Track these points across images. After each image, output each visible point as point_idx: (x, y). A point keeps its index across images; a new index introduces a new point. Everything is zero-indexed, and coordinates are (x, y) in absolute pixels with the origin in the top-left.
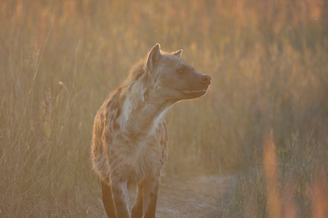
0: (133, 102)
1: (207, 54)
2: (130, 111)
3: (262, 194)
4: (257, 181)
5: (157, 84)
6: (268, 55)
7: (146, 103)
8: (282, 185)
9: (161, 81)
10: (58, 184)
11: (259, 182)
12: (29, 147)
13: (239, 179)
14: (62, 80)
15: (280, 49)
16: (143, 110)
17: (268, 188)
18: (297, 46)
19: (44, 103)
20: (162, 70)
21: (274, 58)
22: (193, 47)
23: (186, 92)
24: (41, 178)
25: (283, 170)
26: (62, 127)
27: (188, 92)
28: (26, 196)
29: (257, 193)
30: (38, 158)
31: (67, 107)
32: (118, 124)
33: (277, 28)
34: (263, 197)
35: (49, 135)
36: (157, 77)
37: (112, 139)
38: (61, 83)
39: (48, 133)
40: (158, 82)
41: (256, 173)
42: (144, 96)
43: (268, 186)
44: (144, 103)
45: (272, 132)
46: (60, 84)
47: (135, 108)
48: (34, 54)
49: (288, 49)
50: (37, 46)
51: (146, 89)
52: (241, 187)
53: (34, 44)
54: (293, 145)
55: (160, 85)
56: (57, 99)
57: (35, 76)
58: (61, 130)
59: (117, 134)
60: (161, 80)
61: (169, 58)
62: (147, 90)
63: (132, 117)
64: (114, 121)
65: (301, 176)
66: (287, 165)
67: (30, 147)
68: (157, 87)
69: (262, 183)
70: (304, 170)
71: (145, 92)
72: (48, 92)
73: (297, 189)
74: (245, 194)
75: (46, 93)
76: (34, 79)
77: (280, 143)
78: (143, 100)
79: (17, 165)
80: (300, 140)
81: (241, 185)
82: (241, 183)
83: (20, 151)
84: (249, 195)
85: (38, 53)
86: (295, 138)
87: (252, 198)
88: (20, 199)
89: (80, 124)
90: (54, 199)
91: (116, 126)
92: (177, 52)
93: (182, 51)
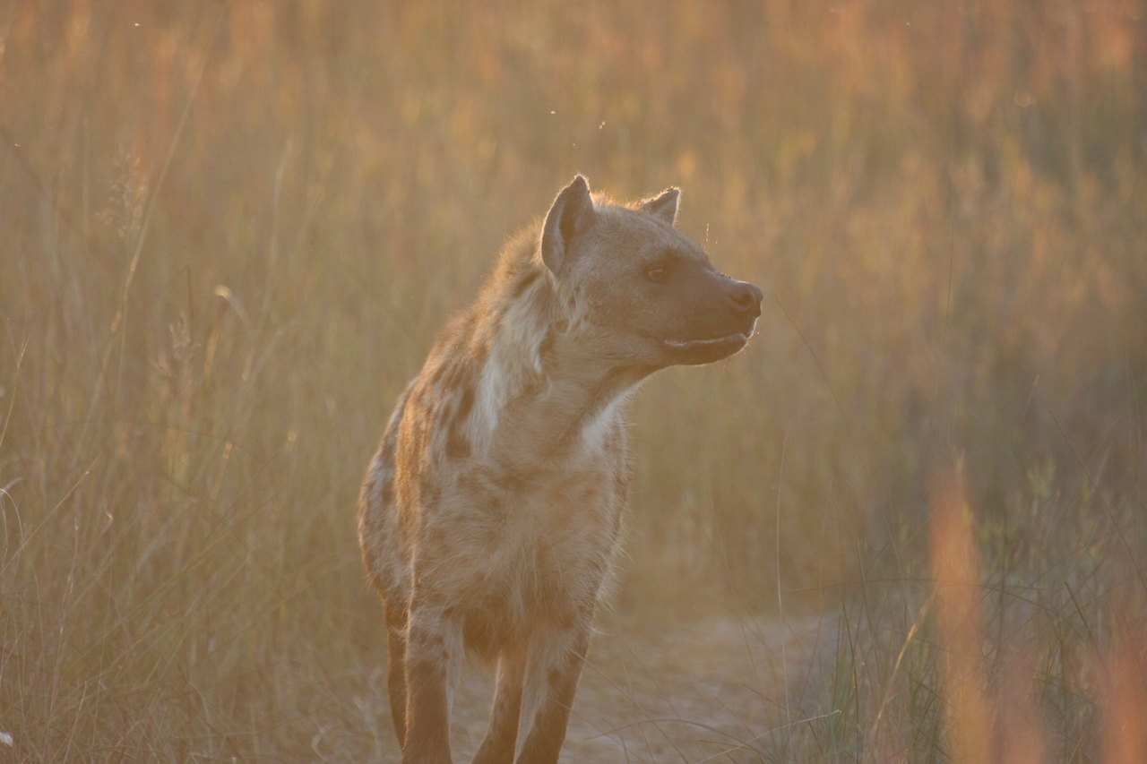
0: (509, 370)
2: (501, 403)
3: (926, 682)
4: (909, 638)
5: (576, 316)
6: (950, 194)
7: (548, 379)
8: (995, 651)
9: (589, 304)
10: (212, 646)
11: (916, 642)
12: (110, 516)
13: (846, 630)
14: (227, 283)
15: (991, 174)
16: (543, 398)
17: (948, 662)
18: (1050, 163)
19: (163, 364)
20: (594, 268)
21: (968, 207)
22: (687, 165)
23: (675, 344)
24: (152, 626)
25: (1001, 597)
26: (229, 446)
27: (682, 345)
28: (101, 688)
29: (907, 679)
30: (144, 557)
31: (245, 376)
32: (463, 439)
33: (980, 102)
34: (931, 692)
35: (180, 475)
36: (578, 290)
37: (439, 491)
38: (223, 292)
39: (180, 466)
40: (581, 307)
41: (906, 609)
42: (542, 356)
43: (948, 654)
44: (544, 378)
45: (960, 466)
46: (221, 297)
47: (516, 392)
48: (130, 191)
49: (1019, 175)
50: (138, 161)
51: (545, 330)
52: (853, 658)
53: (128, 156)
54: (1035, 512)
55: (586, 318)
56: (212, 349)
57: (133, 267)
58: (226, 457)
59: (456, 476)
60: (591, 303)
61: (619, 225)
62: (548, 333)
63: (508, 420)
64: (452, 429)
65: (1061, 619)
66: (1012, 580)
67: (115, 515)
68: (578, 324)
70: (1073, 597)
71: (542, 343)
72: (179, 323)
73: (1050, 663)
74: (867, 682)
75: (172, 328)
76: (129, 279)
77: (990, 504)
78: (537, 366)
79: (69, 579)
80: (1059, 494)
81: (853, 651)
82: (853, 643)
83: (81, 531)
84: (879, 686)
85: (142, 188)
86: (1042, 486)
87: (892, 697)
88: (80, 698)
89: (292, 437)
90: (198, 699)
91: (457, 448)
92: (659, 196)
93: (677, 192)
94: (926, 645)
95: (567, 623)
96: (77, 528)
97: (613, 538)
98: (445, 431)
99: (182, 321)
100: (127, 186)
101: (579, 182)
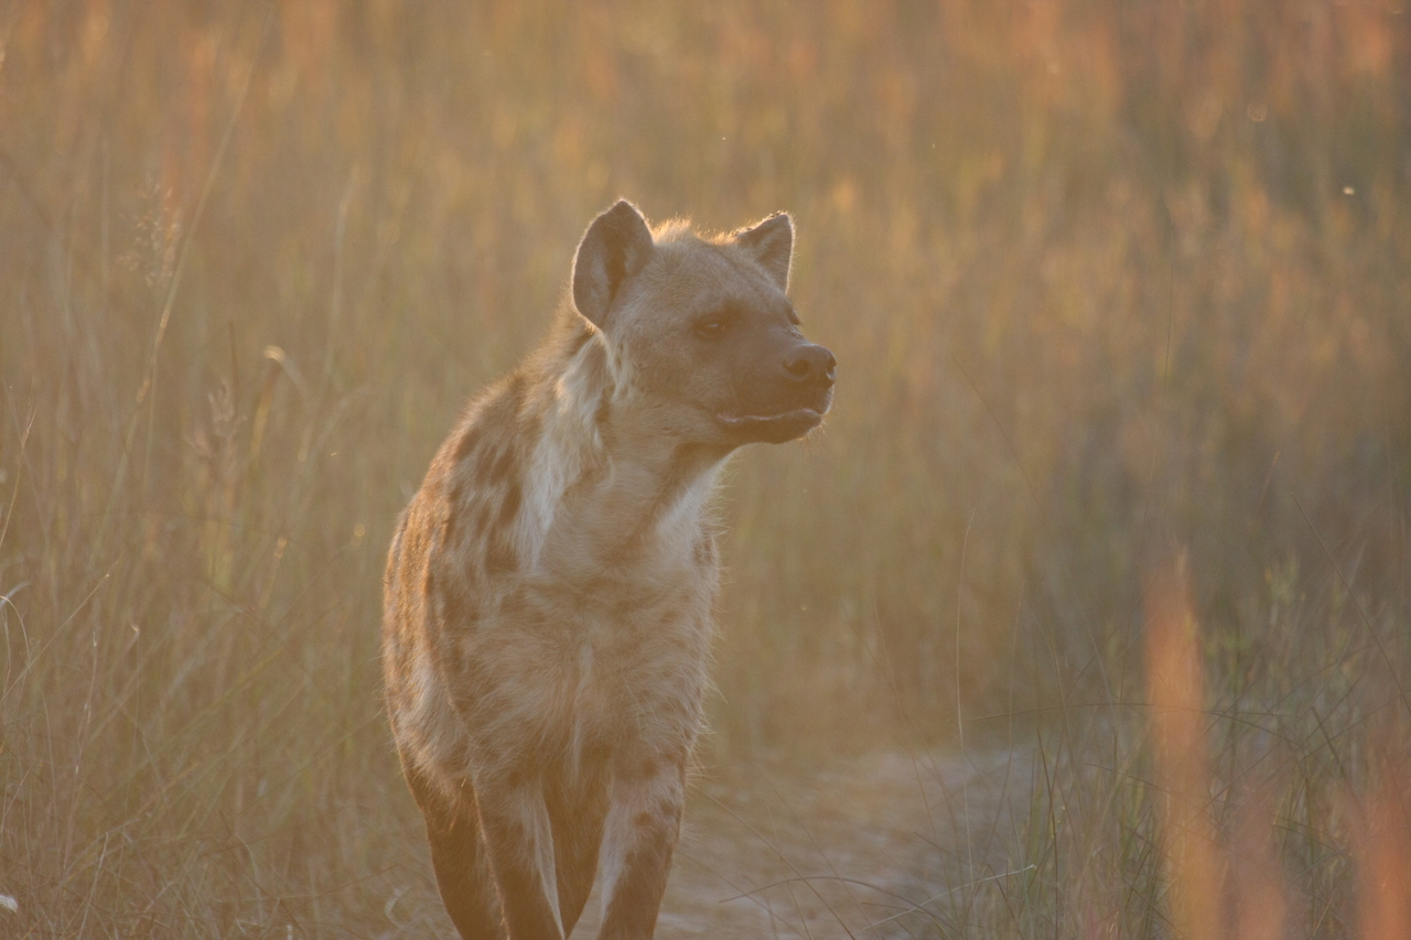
0: (566, 452)
1: (903, 229)
2: (559, 491)
3: (1141, 830)
4: (1119, 776)
5: (623, 380)
6: (1167, 230)
7: (609, 459)
8: (1225, 793)
10: (262, 788)
11: (1129, 781)
12: (136, 630)
13: (1042, 766)
14: (280, 343)
15: (1219, 204)
17: (1168, 806)
18: (1291, 190)
19: (201, 442)
21: (1190, 245)
22: (844, 196)
23: (727, 419)
24: (188, 764)
25: (1233, 726)
26: (282, 543)
27: (734, 421)
28: (126, 840)
29: (1118, 828)
30: (178, 680)
31: (302, 456)
32: (508, 548)
33: (1206, 116)
34: (1147, 842)
35: (222, 578)
36: (621, 347)
38: (274, 354)
39: (221, 567)
40: (627, 369)
41: (1116, 741)
42: (599, 427)
43: (1168, 796)
44: (604, 458)
45: (1181, 564)
46: (272, 359)
48: (160, 229)
49: (1252, 205)
50: (169, 193)
52: (1051, 800)
53: (157, 187)
54: (1274, 619)
55: (633, 382)
56: (260, 423)
57: (163, 323)
58: (278, 555)
60: (636, 364)
62: (602, 400)
63: (565, 515)
64: (492, 537)
65: (1307, 753)
66: (1246, 705)
67: (143, 629)
68: (626, 390)
69: (1141, 784)
70: (1321, 725)
71: (597, 411)
72: (220, 392)
73: (1294, 806)
74: (1068, 830)
75: (211, 398)
76: (158, 338)
77: (1219, 612)
78: (597, 442)
79: (86, 707)
80: (1303, 597)
81: (1051, 793)
82: (1051, 782)
83: (100, 648)
84: (1083, 835)
85: (174, 226)
86: (1282, 588)
87: (1099, 849)
88: (100, 854)
89: (360, 531)
90: (245, 854)
91: (499, 562)
92: (759, 224)
93: (785, 219)
96: (95, 644)
98: (483, 540)
99: (223, 389)
100: (156, 224)
101: (623, 208)
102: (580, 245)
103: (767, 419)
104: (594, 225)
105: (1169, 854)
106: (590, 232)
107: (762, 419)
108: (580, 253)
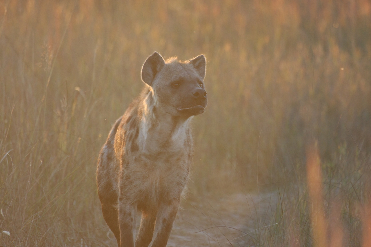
1: (243, 56)
2: (147, 130)
3: (305, 214)
4: (300, 200)
5: (156, 100)
6: (312, 56)
7: (158, 121)
8: (328, 204)
10: (74, 203)
11: (302, 201)
12: (41, 162)
13: (280, 197)
14: (79, 86)
15: (326, 50)
17: (313, 207)
18: (345, 46)
19: (58, 112)
20: (158, 84)
21: (318, 60)
22: (227, 48)
23: (179, 109)
24: (55, 197)
25: (330, 187)
26: (80, 139)
27: (181, 109)
28: (39, 217)
29: (299, 213)
30: (53, 174)
31: (85, 116)
32: (137, 145)
33: (323, 26)
34: (307, 217)
35: (64, 148)
36: (155, 91)
38: (78, 89)
39: (64, 145)
40: (156, 97)
41: (299, 190)
43: (313, 205)
45: (316, 144)
47: (150, 126)
49: (335, 50)
50: (50, 47)
52: (282, 206)
53: (47, 45)
54: (340, 159)
56: (74, 107)
57: (49, 81)
58: (79, 142)
64: (133, 142)
65: (349, 194)
66: (333, 181)
67: (43, 161)
70: (353, 186)
72: (64, 99)
73: (346, 208)
74: (286, 214)
75: (61, 100)
76: (47, 85)
77: (326, 156)
78: (154, 117)
79: (28, 182)
80: (348, 153)
81: (282, 204)
82: (282, 201)
83: (32, 166)
84: (290, 215)
85: (51, 55)
86: (343, 150)
87: (294, 219)
88: (32, 220)
89: (100, 136)
90: (70, 220)
91: (134, 148)
92: (196, 58)
93: (203, 56)
94: (305, 202)
95: (170, 203)
96: (31, 165)
97: (187, 175)
98: (131, 142)
99: (64, 98)
100: (46, 55)
101: (155, 54)
102: (144, 64)
103: (188, 108)
104: (148, 59)
105: (313, 220)
106: (146, 61)
107: (187, 108)
108: (144, 66)
